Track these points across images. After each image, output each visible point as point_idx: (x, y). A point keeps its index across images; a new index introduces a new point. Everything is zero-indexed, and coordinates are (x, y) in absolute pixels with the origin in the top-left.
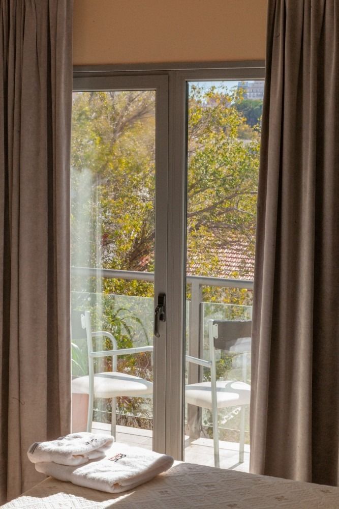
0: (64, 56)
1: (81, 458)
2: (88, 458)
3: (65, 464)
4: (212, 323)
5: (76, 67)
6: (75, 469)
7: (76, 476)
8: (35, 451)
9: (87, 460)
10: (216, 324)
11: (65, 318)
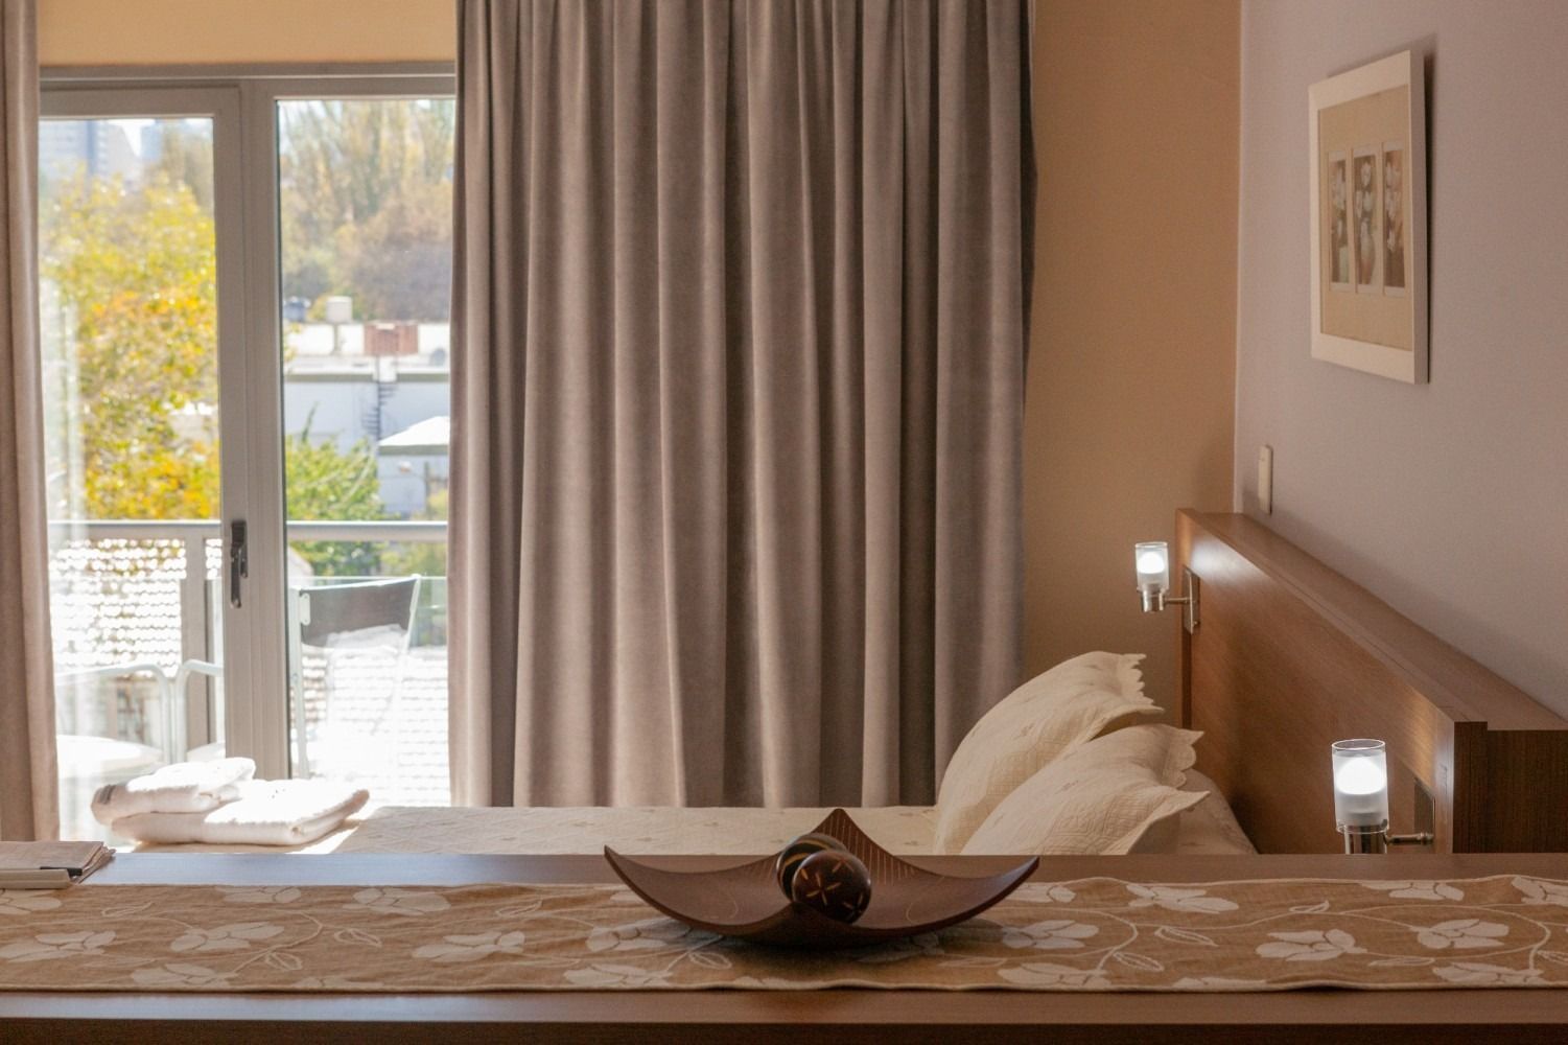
0: (22, 47)
1: (208, 797)
2: (219, 798)
3: (183, 810)
4: (298, 594)
5: (47, 69)
6: (206, 816)
7: (212, 826)
8: (113, 797)
9: (216, 803)
10: (304, 596)
11: (40, 583)
